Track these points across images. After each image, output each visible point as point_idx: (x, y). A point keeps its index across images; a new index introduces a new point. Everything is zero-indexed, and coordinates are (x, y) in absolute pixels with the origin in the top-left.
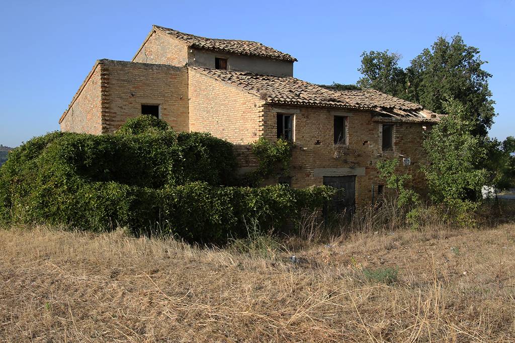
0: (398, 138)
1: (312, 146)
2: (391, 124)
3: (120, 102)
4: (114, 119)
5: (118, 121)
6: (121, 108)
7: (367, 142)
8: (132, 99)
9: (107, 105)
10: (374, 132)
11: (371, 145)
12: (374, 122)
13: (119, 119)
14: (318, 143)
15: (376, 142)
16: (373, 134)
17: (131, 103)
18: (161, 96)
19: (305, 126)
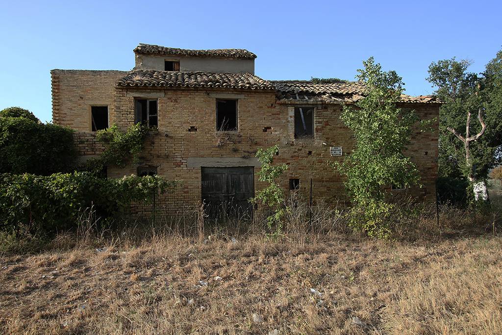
0: (319, 122)
1: (183, 132)
2: (307, 106)
3: (69, 104)
4: (64, 119)
5: (68, 120)
6: (71, 109)
7: (270, 128)
8: (81, 101)
9: (57, 107)
10: (281, 116)
11: (276, 131)
12: (281, 104)
13: (69, 119)
14: (193, 129)
15: (285, 127)
16: (279, 119)
17: (80, 105)
18: (109, 97)
19: (172, 111)
